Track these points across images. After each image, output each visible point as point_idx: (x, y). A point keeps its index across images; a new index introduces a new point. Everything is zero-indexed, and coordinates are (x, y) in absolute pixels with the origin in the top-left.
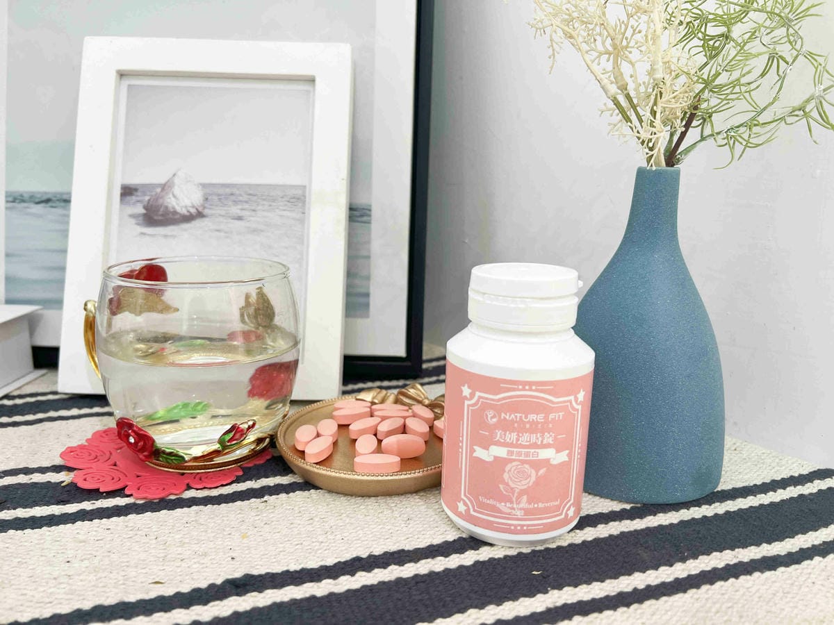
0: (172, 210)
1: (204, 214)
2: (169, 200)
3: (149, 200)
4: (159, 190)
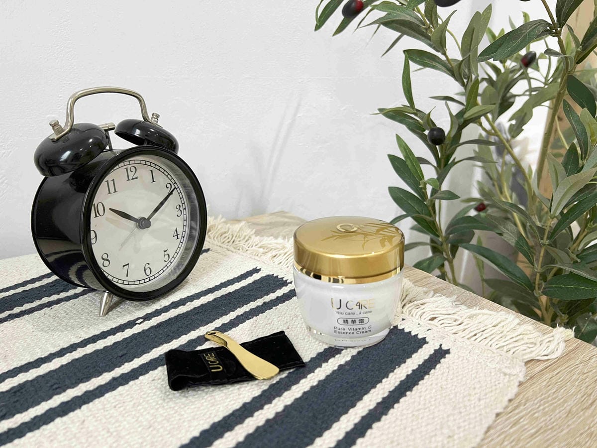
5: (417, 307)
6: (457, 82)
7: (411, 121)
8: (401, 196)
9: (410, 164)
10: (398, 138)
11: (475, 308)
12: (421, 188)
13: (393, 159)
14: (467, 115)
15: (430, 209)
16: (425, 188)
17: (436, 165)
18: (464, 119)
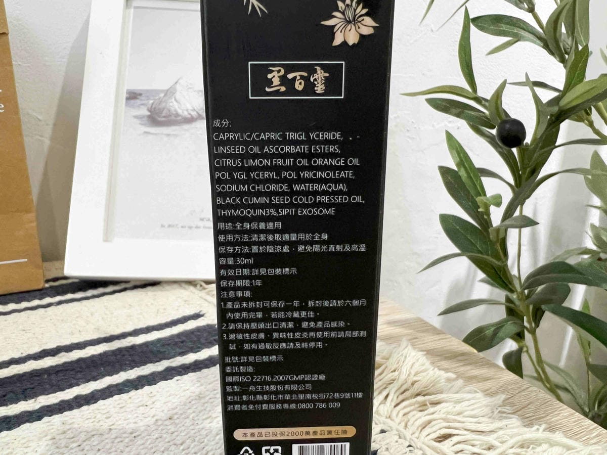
0: (174, 113)
2: (171, 104)
3: (153, 104)
4: (162, 95)
5: (423, 407)
6: (552, 58)
7: (472, 113)
8: (458, 227)
9: (465, 175)
10: (450, 137)
11: (536, 427)
12: (482, 212)
13: (445, 172)
14: (563, 102)
15: (499, 247)
16: (488, 213)
17: (512, 182)
18: (560, 107)
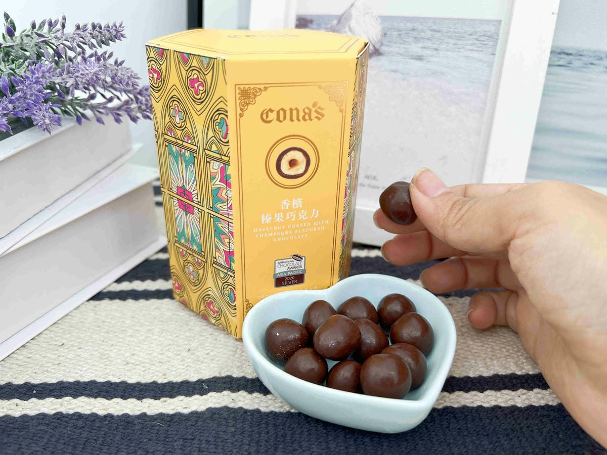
1: (381, 51)
